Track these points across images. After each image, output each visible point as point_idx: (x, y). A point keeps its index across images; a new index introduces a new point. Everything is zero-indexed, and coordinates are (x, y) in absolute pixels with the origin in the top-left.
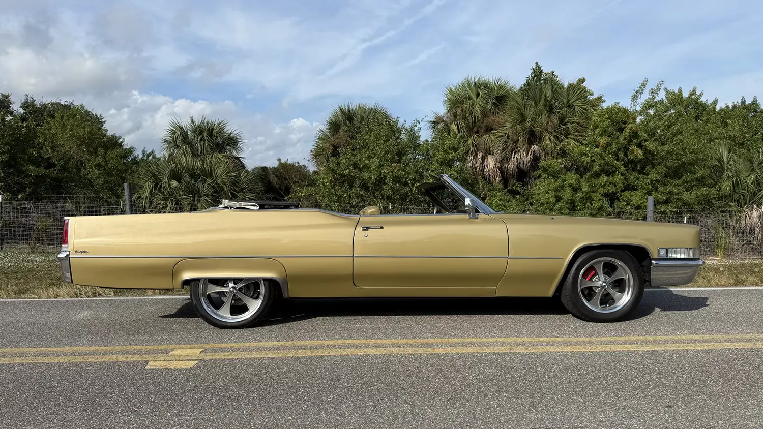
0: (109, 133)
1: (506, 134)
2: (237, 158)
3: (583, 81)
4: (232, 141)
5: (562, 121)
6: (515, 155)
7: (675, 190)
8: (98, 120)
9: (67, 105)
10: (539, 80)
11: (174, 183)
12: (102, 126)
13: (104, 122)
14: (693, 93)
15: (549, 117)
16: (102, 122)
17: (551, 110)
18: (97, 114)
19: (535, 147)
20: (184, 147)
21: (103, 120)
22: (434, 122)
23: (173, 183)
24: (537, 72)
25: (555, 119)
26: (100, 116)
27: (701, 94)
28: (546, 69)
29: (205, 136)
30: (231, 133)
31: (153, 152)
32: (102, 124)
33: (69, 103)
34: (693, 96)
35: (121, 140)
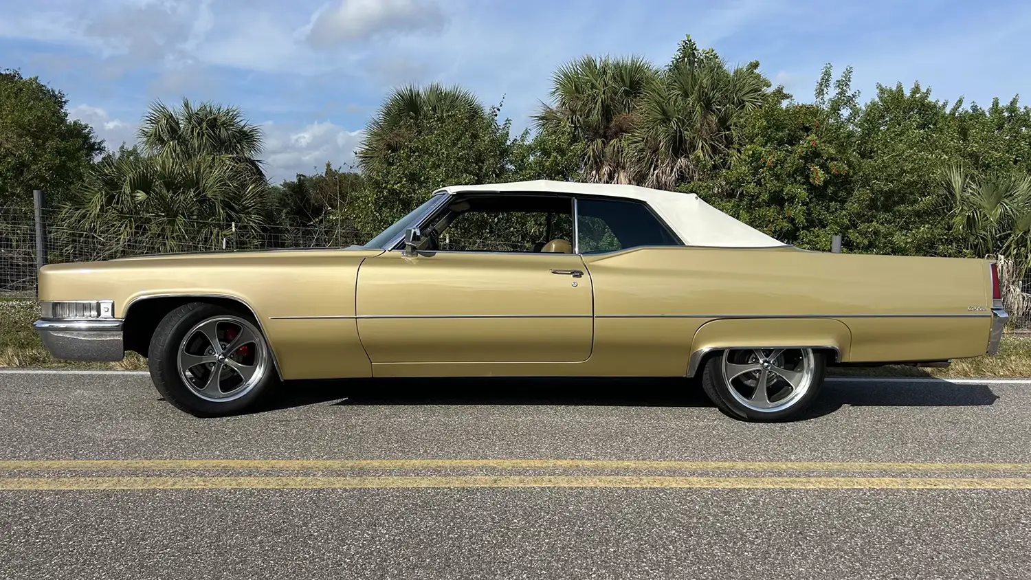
0: (70, 119)
1: (644, 139)
2: (253, 163)
3: (756, 65)
4: (246, 137)
5: (723, 123)
6: (654, 170)
7: (882, 229)
8: (56, 98)
9: (10, 74)
10: (691, 63)
11: (141, 196)
12: (62, 107)
13: (65, 102)
14: (916, 90)
15: (705, 117)
16: (62, 102)
17: (707, 106)
18: (54, 89)
19: (682, 161)
20: (171, 143)
21: (64, 100)
22: (542, 118)
23: (138, 195)
24: (689, 50)
25: (713, 119)
26: (60, 93)
27: (928, 92)
28: (702, 47)
29: (204, 128)
30: (244, 126)
31: (135, 150)
32: (61, 104)
33: (12, 72)
34: (917, 96)
35: (86, 131)
